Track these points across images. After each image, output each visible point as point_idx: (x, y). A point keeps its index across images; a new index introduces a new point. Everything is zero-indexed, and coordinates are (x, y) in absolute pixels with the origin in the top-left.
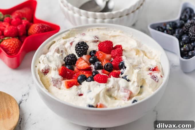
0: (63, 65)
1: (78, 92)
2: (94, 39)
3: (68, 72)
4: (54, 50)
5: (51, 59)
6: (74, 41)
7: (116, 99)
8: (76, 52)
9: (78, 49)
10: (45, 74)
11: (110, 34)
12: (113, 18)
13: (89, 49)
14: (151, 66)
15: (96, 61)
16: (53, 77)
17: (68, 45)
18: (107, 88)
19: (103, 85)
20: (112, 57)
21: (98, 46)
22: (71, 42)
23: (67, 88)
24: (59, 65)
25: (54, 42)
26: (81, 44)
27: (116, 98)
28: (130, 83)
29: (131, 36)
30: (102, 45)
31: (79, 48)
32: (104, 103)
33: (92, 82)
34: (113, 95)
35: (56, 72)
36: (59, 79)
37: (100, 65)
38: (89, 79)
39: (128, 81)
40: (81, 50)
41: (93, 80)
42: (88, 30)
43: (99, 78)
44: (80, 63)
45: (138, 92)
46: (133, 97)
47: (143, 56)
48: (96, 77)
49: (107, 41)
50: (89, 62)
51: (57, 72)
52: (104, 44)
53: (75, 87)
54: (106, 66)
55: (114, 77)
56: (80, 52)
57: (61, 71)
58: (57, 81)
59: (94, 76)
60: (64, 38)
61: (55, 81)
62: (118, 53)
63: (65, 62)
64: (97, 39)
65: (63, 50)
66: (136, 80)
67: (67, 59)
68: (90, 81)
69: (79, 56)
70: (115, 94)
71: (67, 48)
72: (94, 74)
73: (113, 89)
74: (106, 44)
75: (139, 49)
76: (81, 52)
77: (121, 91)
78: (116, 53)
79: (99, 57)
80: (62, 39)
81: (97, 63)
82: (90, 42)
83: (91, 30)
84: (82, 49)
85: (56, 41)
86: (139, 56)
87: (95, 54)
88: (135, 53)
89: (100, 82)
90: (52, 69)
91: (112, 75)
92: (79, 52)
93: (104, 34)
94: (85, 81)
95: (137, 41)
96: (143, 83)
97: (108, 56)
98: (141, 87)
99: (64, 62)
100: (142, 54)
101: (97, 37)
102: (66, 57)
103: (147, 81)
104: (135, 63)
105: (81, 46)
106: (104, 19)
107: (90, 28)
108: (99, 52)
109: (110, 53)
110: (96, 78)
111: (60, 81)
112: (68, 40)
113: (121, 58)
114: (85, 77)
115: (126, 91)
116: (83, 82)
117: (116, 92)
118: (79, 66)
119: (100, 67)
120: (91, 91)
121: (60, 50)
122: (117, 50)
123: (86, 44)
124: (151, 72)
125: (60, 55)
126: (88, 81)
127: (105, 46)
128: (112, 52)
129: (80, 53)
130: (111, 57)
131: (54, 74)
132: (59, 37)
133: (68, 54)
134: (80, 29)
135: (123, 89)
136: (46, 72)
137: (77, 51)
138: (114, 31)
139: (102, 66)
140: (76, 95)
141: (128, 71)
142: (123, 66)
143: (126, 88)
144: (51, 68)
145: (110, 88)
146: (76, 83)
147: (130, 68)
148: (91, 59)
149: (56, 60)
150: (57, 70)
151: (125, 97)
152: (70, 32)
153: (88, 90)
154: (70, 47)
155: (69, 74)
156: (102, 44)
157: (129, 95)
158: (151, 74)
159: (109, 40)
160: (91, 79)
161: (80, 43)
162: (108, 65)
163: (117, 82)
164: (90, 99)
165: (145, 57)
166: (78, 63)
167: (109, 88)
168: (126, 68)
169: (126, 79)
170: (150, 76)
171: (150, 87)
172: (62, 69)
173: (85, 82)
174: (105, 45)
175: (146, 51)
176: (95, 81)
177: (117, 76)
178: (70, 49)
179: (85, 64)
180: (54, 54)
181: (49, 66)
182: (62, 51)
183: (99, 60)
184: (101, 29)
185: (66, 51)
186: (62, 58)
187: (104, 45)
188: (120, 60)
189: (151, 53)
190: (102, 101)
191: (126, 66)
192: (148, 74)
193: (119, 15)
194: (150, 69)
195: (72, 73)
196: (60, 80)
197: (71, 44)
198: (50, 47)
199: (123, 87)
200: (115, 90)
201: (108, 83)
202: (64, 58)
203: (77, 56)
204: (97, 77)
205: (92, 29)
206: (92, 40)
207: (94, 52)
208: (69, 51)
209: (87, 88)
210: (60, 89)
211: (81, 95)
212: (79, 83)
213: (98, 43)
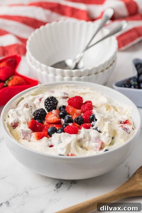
0: (32, 119)
1: (49, 144)
2: (63, 95)
3: (38, 126)
4: (23, 105)
5: (20, 112)
6: (43, 97)
7: (87, 150)
8: (46, 108)
10: (14, 128)
11: (80, 92)
12: (81, 76)
13: (58, 104)
14: (122, 119)
15: (66, 115)
16: (22, 129)
17: (37, 100)
18: (78, 138)
19: (74, 136)
20: (83, 112)
21: (68, 102)
22: (39, 98)
23: (37, 140)
24: (28, 119)
25: (23, 98)
26: (50, 98)
28: (101, 134)
29: (101, 93)
30: (71, 101)
31: (48, 102)
32: (75, 153)
33: (63, 133)
34: (84, 145)
35: (25, 125)
36: (29, 131)
37: (70, 118)
38: (60, 130)
39: (100, 132)
40: (51, 105)
42: (57, 87)
43: (69, 129)
44: (50, 117)
45: (109, 143)
46: (105, 147)
47: (114, 112)
48: (67, 128)
49: (77, 96)
50: (59, 117)
51: (27, 126)
53: (45, 138)
54: (76, 119)
55: (85, 128)
56: (50, 107)
57: (31, 124)
58: (27, 133)
59: (64, 128)
60: (32, 95)
61: (24, 133)
62: (89, 107)
64: (66, 96)
65: (32, 106)
66: (107, 131)
67: (37, 113)
68: (61, 132)
69: (49, 111)
70: (86, 144)
71: (36, 104)
72: (64, 126)
73: (84, 140)
74: (76, 99)
75: (109, 104)
76: (51, 107)
77: (92, 141)
78: (86, 107)
79: (69, 111)
81: (67, 118)
82: (60, 98)
83: (60, 88)
84: (51, 103)
85: (25, 97)
86: (109, 111)
87: (65, 109)
88: (105, 109)
89: (71, 134)
90: (22, 122)
91: (83, 127)
92: (48, 106)
93: (73, 92)
95: (107, 98)
96: (115, 135)
97: (78, 111)
98: (112, 138)
99: (34, 116)
100: (113, 110)
101: (66, 94)
102: (35, 112)
103: (118, 132)
104: (106, 117)
105: (51, 101)
108: (70, 106)
109: (80, 109)
110: (67, 129)
111: (29, 133)
112: (37, 96)
113: (92, 111)
114: (55, 129)
115: (98, 141)
116: (53, 134)
117: (87, 142)
118: (48, 120)
119: (70, 120)
120: (61, 142)
121: (29, 105)
122: (87, 104)
123: (56, 99)
125: (29, 110)
126: (58, 133)
127: (75, 101)
128: (82, 107)
129: (49, 108)
130: (81, 112)
131: (24, 127)
132: (27, 94)
133: (37, 109)
134: (50, 87)
135: (94, 139)
136: (15, 125)
137: (46, 106)
138: (84, 89)
139: (72, 119)
140: (47, 146)
141: (99, 123)
142: (94, 119)
143: (98, 138)
144: (21, 121)
145: (81, 139)
146: (46, 135)
147: (101, 120)
148: (61, 113)
149: (25, 114)
150: (26, 124)
151: (96, 147)
152: (39, 89)
153: (59, 141)
154: (39, 103)
156: (72, 99)
157: (101, 145)
158: (122, 126)
160: (62, 130)
161: (49, 98)
162: (78, 119)
163: (88, 133)
164: (61, 149)
165: (116, 113)
166: (48, 117)
167: (80, 138)
168: (97, 121)
169: (97, 130)
170: (121, 128)
171: (121, 138)
172: (32, 122)
173: (55, 133)
174: (75, 100)
175: (117, 107)
176: (66, 133)
177: (88, 127)
179: (55, 117)
180: (23, 109)
181: (18, 120)
183: (69, 114)
184: (70, 87)
185: (35, 107)
186: (31, 112)
188: (91, 113)
189: (122, 108)
190: (73, 151)
191: (96, 119)
192: (119, 127)
193: (87, 74)
194: (121, 122)
195: (42, 126)
196: (29, 132)
197: (40, 100)
198: (18, 103)
199: (94, 138)
201: (79, 134)
202: (33, 113)
203: (46, 111)
204: (68, 128)
205: (61, 87)
207: (64, 107)
208: (38, 106)
209: (58, 139)
210: (29, 141)
211: (51, 146)
212: (49, 135)
213: (68, 99)
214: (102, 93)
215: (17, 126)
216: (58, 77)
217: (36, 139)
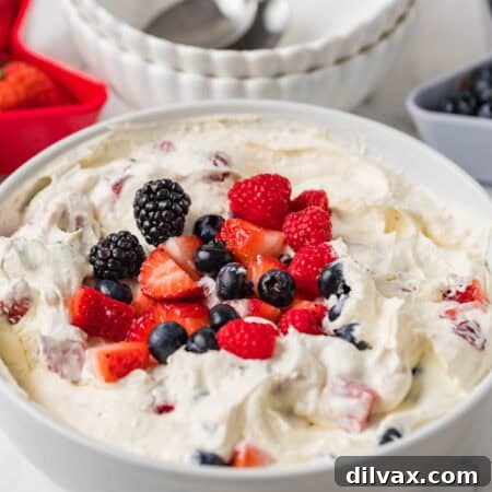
0: (85, 281)
1: (154, 398)
2: (210, 167)
3: (108, 313)
4: (48, 215)
5: (36, 254)
6: (128, 177)
7: (311, 424)
8: (140, 226)
9: (148, 211)
10: (12, 320)
11: (275, 146)
12: (279, 75)
13: (191, 208)
14: (452, 281)
15: (224, 264)
16: (45, 333)
17: (102, 192)
18: (277, 378)
19: (255, 367)
20: (288, 241)
21: (230, 196)
22: (114, 180)
23: (109, 380)
24: (69, 282)
25: (46, 182)
26: (158, 190)
27: (312, 420)
28: (370, 357)
29: (362, 151)
30: (244, 195)
31: (149, 206)
32: (264, 444)
33: (211, 355)
34: (299, 408)
35: (58, 311)
36: (74, 342)
37: (241, 281)
38: (199, 339)
39: (362, 346)
40: (160, 216)
41: (212, 344)
42: (183, 128)
43: (238, 336)
44: (156, 271)
45: (404, 393)
46: (383, 415)
47: (417, 236)
48: (227, 334)
49: (269, 176)
50: (193, 267)
51: (63, 314)
52: (256, 188)
53: (138, 375)
54: (267, 283)
55: (301, 330)
56: (157, 226)
57: (80, 307)
58: (65, 351)
59: (216, 328)
60: (85, 164)
61: (54, 349)
62: (315, 226)
63: (95, 269)
64: (222, 168)
65: (85, 214)
66: (393, 344)
67: (104, 253)
68: (203, 350)
69: (154, 239)
70: (309, 403)
71: (101, 206)
72: (217, 320)
73: (301, 384)
74: (262, 189)
75: (396, 207)
76: (161, 224)
77: (333, 391)
78: (305, 226)
79: (234, 243)
80: (78, 166)
81: (226, 272)
82: (197, 181)
83: (196, 129)
84: (161, 210)
85: (53, 178)
86: (397, 235)
87: (219, 230)
88: (382, 226)
89: (245, 357)
90: (42, 297)
91: (294, 324)
92: (150, 222)
93: (250, 145)
94: (183, 347)
95: (388, 174)
96: (423, 356)
97: (272, 239)
98: (415, 371)
99: (91, 267)
100: (410, 229)
101: (223, 160)
102: (97, 248)
103: (438, 348)
104: (384, 269)
105: (160, 200)
106: (245, 77)
107: (194, 120)
108: (236, 222)
109: (279, 229)
110: (228, 338)
111: (76, 351)
112: (102, 170)
113: (328, 247)
114: (180, 330)
115: (355, 392)
116: (172, 353)
117: (313, 394)
118: (151, 285)
119: (240, 289)
120: (205, 394)
121: (73, 215)
122: (309, 212)
123: (181, 192)
124: (453, 305)
125: (73, 240)
126: (193, 351)
127: (259, 199)
128: (288, 223)
129: (153, 229)
130: (285, 243)
131: (50, 323)
132: (63, 162)
133: (107, 234)
134: (153, 125)
135: (343, 383)
136: (15, 311)
137: (143, 220)
138: (293, 131)
139: (247, 282)
140: (147, 411)
141: (360, 306)
142: (336, 285)
143: (355, 381)
144: (39, 293)
145: (287, 380)
146: (142, 359)
147: (367, 291)
148: (203, 255)
149: (56, 263)
150: (61, 306)
151: (351, 417)
152: (111, 137)
153: (195, 388)
154: (114, 202)
155: (113, 317)
156: (245, 190)
157: (368, 406)
158: (452, 314)
159: (272, 171)
160: (207, 341)
161: (154, 187)
162: (273, 281)
163: (316, 353)
164: (206, 427)
165: (424, 240)
166: (149, 274)
167: (283, 378)
168: (351, 293)
169: (352, 340)
170: (447, 324)
171: (452, 372)
172: (84, 300)
173: (181, 353)
174: (259, 195)
175: (427, 215)
176: (223, 351)
177: (312, 325)
178: (112, 210)
179: (180, 274)
180: (45, 233)
181: (27, 288)
182: (79, 221)
183: (236, 259)
184: (237, 122)
185: (96, 217)
186: (81, 250)
187: (254, 194)
188: (325, 258)
189: (446, 222)
190: (254, 437)
191: (348, 284)
192: (441, 317)
193: (305, 64)
194: (449, 292)
195: (124, 314)
196: (75, 346)
197: (117, 188)
198: (27, 204)
199: (342, 378)
200: (307, 389)
201: (279, 357)
202: (88, 253)
203: (142, 241)
204: (232, 335)
205: (202, 124)
206: (204, 171)
207: (214, 220)
208: (110, 216)
209: (192, 381)
210: (75, 383)
211: (165, 409)
212: (156, 357)
213: (229, 184)
214: (367, 151)
215: (22, 314)
216: (189, 78)
217: (102, 378)
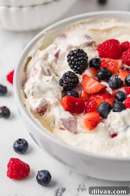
1: (110, 132)
2: (86, 41)
3: (77, 103)
8: (73, 68)
10: (41, 114)
21: (98, 50)
22: (55, 53)
25: (30, 59)
31: (75, 60)
37: (120, 81)
40: (80, 63)
51: (61, 108)
52: (109, 45)
58: (70, 122)
61: (66, 122)
63: (63, 88)
64: (90, 40)
65: (49, 68)
67: (66, 81)
69: (79, 72)
74: (112, 45)
76: (81, 66)
81: (113, 78)
84: (80, 60)
85: (32, 56)
90: (52, 103)
94: (112, 110)
97: (120, 62)
101: (89, 37)
102: (62, 79)
107: (71, 24)
108: (107, 60)
111: (73, 121)
112: (47, 50)
116: (108, 113)
118: (88, 90)
120: (128, 126)
121: (45, 69)
123: (84, 52)
126: (117, 111)
128: (124, 56)
129: (79, 68)
130: (123, 63)
132: (33, 49)
148: (100, 74)
150: (60, 105)
153: (124, 125)
154: (56, 61)
161: (75, 53)
176: (128, 109)
179: (97, 83)
180: (41, 78)
182: (49, 71)
186: (56, 82)
197: (57, 56)
198: (26, 68)
205: (74, 26)
211: (114, 135)
215: (45, 111)
217: (88, 129)
